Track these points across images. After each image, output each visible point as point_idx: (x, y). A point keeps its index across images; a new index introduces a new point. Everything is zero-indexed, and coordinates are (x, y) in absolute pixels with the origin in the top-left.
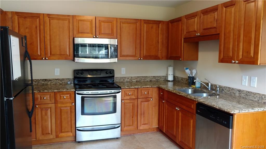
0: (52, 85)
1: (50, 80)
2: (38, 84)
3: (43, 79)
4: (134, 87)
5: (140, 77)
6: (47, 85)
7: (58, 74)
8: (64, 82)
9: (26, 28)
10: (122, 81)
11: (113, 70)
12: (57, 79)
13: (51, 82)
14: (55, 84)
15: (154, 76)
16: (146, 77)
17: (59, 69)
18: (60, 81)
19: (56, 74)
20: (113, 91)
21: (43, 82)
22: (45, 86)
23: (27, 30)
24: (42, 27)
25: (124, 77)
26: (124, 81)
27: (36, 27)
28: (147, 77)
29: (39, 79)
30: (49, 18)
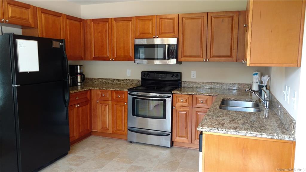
0: (124, 85)
1: (122, 80)
2: (113, 83)
3: (118, 78)
4: (186, 93)
5: (214, 83)
6: (120, 84)
7: (130, 75)
8: (134, 83)
9: (99, 32)
10: (191, 87)
11: (181, 73)
12: (128, 80)
13: (123, 82)
14: (126, 84)
15: (233, 82)
16: (222, 83)
17: (130, 70)
18: (130, 82)
19: (127, 75)
20: (162, 95)
21: (117, 82)
22: (119, 86)
23: (100, 34)
24: (110, 31)
25: (194, 82)
26: (193, 87)
27: (106, 31)
28: (224, 83)
29: (114, 78)
30: (115, 21)
